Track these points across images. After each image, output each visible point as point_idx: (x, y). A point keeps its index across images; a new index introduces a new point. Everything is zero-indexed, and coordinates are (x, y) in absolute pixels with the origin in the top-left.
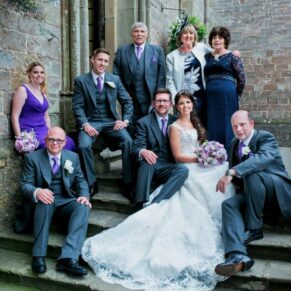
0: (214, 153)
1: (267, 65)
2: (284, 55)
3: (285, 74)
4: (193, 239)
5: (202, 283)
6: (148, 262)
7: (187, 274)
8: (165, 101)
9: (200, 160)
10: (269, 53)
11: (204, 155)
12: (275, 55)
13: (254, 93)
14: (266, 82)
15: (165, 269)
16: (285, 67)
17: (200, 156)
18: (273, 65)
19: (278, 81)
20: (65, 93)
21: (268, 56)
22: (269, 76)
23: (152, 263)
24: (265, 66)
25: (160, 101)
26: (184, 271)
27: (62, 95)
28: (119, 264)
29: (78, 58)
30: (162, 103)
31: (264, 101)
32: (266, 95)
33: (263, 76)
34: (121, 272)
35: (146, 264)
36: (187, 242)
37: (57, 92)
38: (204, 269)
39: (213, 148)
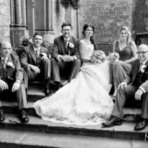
0: (99, 57)
1: (111, 12)
2: (120, 6)
3: (121, 17)
4: (96, 99)
5: (103, 119)
6: (75, 111)
7: (96, 115)
8: (68, 30)
9: (92, 61)
10: (113, 5)
11: (94, 58)
12: (116, 6)
13: (104, 27)
14: (111, 21)
15: (85, 114)
16: (121, 13)
17: (92, 59)
18: (114, 12)
19: (117, 21)
20: (13, 25)
21: (112, 7)
22: (112, 18)
23: (77, 111)
24: (110, 13)
25: (66, 30)
26: (94, 114)
27: (11, 26)
28: (59, 114)
29: (20, 5)
30: (67, 32)
31: (110, 32)
32: (111, 29)
33: (109, 18)
34: (61, 118)
35: (74, 112)
36: (93, 100)
37: (8, 25)
38: (104, 112)
39: (99, 54)
